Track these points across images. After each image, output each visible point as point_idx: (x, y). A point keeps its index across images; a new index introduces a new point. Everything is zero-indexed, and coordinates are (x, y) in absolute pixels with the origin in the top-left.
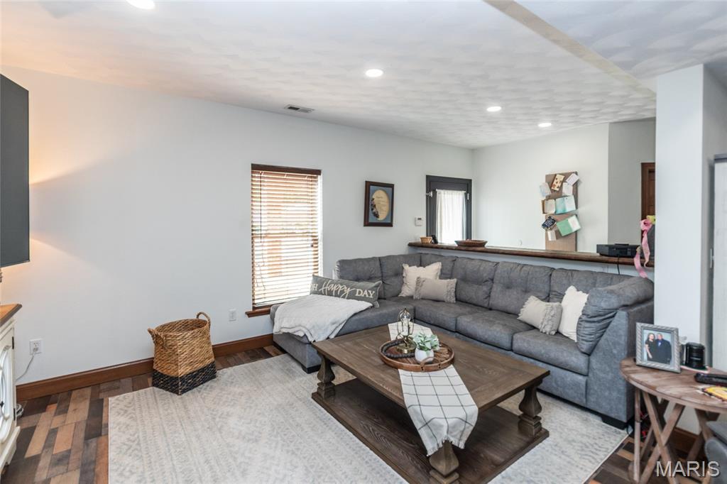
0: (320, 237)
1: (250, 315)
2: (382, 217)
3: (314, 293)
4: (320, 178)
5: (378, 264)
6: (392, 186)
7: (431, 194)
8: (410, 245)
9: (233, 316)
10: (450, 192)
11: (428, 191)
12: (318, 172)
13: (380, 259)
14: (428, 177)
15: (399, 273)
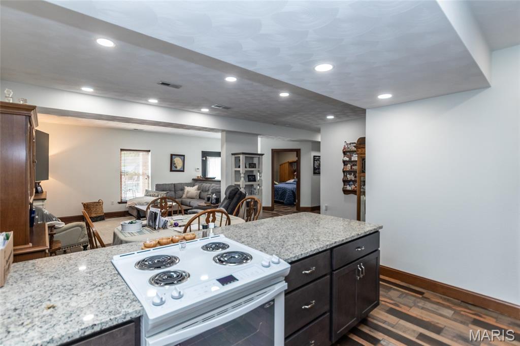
0: (150, 176)
1: (119, 203)
2: (179, 168)
3: (145, 196)
4: (150, 153)
5: (173, 186)
6: (184, 156)
7: (204, 159)
8: (193, 179)
9: (112, 203)
10: (214, 158)
11: (202, 157)
12: (149, 151)
13: (174, 184)
14: (202, 152)
15: (183, 190)
